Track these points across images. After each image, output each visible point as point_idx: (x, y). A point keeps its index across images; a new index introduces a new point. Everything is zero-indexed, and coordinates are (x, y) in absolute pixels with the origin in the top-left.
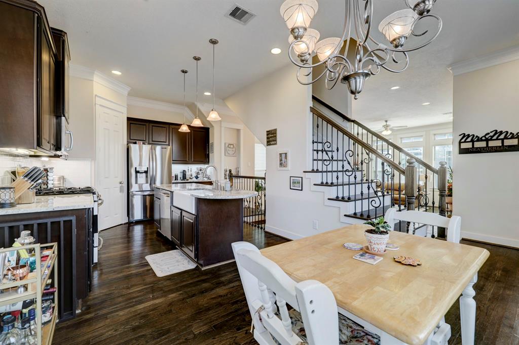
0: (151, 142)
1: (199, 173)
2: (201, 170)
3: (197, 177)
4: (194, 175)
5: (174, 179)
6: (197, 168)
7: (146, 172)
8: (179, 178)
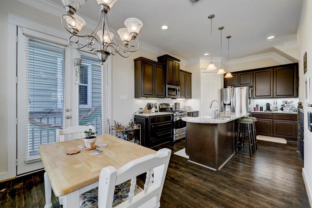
0: (239, 85)
1: (284, 105)
2: (286, 103)
3: (282, 109)
4: (279, 107)
5: (260, 110)
6: (283, 102)
7: (230, 104)
8: (264, 110)
